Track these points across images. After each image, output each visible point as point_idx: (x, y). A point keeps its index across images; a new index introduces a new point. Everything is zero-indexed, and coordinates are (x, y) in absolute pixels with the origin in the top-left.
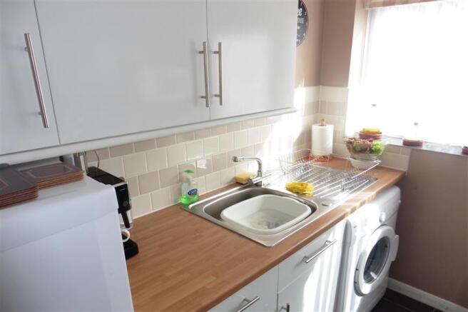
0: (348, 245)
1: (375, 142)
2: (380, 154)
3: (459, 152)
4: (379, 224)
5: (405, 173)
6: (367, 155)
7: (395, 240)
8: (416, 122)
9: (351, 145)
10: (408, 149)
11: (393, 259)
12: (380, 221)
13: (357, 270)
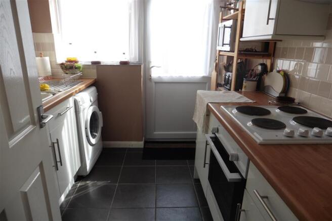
0: (78, 113)
1: (76, 64)
2: (81, 69)
3: (118, 64)
4: (91, 104)
5: (96, 79)
6: (74, 70)
7: (100, 113)
8: (96, 51)
9: (63, 65)
10: (95, 66)
11: (102, 126)
12: (91, 101)
13: (86, 128)
